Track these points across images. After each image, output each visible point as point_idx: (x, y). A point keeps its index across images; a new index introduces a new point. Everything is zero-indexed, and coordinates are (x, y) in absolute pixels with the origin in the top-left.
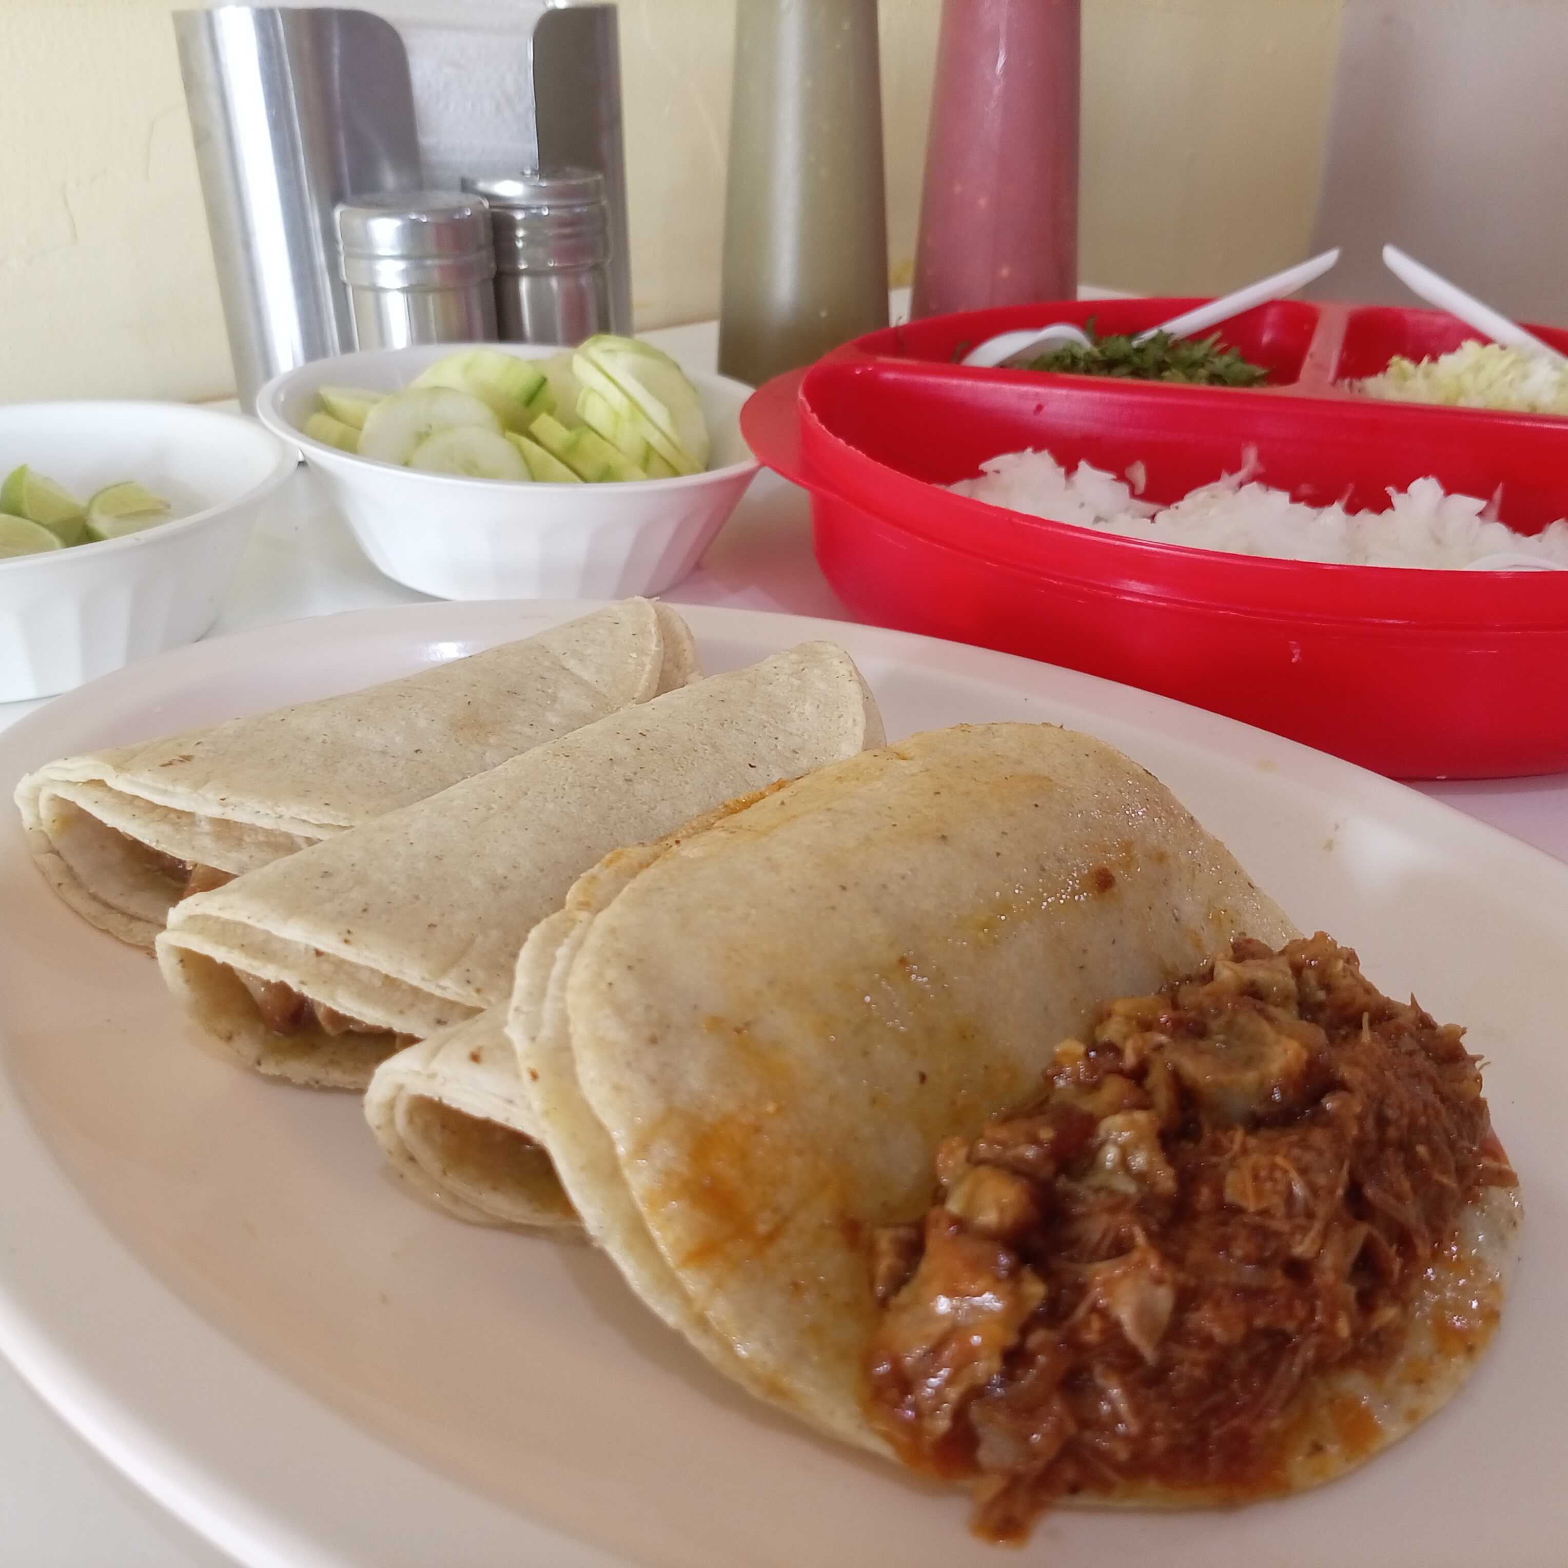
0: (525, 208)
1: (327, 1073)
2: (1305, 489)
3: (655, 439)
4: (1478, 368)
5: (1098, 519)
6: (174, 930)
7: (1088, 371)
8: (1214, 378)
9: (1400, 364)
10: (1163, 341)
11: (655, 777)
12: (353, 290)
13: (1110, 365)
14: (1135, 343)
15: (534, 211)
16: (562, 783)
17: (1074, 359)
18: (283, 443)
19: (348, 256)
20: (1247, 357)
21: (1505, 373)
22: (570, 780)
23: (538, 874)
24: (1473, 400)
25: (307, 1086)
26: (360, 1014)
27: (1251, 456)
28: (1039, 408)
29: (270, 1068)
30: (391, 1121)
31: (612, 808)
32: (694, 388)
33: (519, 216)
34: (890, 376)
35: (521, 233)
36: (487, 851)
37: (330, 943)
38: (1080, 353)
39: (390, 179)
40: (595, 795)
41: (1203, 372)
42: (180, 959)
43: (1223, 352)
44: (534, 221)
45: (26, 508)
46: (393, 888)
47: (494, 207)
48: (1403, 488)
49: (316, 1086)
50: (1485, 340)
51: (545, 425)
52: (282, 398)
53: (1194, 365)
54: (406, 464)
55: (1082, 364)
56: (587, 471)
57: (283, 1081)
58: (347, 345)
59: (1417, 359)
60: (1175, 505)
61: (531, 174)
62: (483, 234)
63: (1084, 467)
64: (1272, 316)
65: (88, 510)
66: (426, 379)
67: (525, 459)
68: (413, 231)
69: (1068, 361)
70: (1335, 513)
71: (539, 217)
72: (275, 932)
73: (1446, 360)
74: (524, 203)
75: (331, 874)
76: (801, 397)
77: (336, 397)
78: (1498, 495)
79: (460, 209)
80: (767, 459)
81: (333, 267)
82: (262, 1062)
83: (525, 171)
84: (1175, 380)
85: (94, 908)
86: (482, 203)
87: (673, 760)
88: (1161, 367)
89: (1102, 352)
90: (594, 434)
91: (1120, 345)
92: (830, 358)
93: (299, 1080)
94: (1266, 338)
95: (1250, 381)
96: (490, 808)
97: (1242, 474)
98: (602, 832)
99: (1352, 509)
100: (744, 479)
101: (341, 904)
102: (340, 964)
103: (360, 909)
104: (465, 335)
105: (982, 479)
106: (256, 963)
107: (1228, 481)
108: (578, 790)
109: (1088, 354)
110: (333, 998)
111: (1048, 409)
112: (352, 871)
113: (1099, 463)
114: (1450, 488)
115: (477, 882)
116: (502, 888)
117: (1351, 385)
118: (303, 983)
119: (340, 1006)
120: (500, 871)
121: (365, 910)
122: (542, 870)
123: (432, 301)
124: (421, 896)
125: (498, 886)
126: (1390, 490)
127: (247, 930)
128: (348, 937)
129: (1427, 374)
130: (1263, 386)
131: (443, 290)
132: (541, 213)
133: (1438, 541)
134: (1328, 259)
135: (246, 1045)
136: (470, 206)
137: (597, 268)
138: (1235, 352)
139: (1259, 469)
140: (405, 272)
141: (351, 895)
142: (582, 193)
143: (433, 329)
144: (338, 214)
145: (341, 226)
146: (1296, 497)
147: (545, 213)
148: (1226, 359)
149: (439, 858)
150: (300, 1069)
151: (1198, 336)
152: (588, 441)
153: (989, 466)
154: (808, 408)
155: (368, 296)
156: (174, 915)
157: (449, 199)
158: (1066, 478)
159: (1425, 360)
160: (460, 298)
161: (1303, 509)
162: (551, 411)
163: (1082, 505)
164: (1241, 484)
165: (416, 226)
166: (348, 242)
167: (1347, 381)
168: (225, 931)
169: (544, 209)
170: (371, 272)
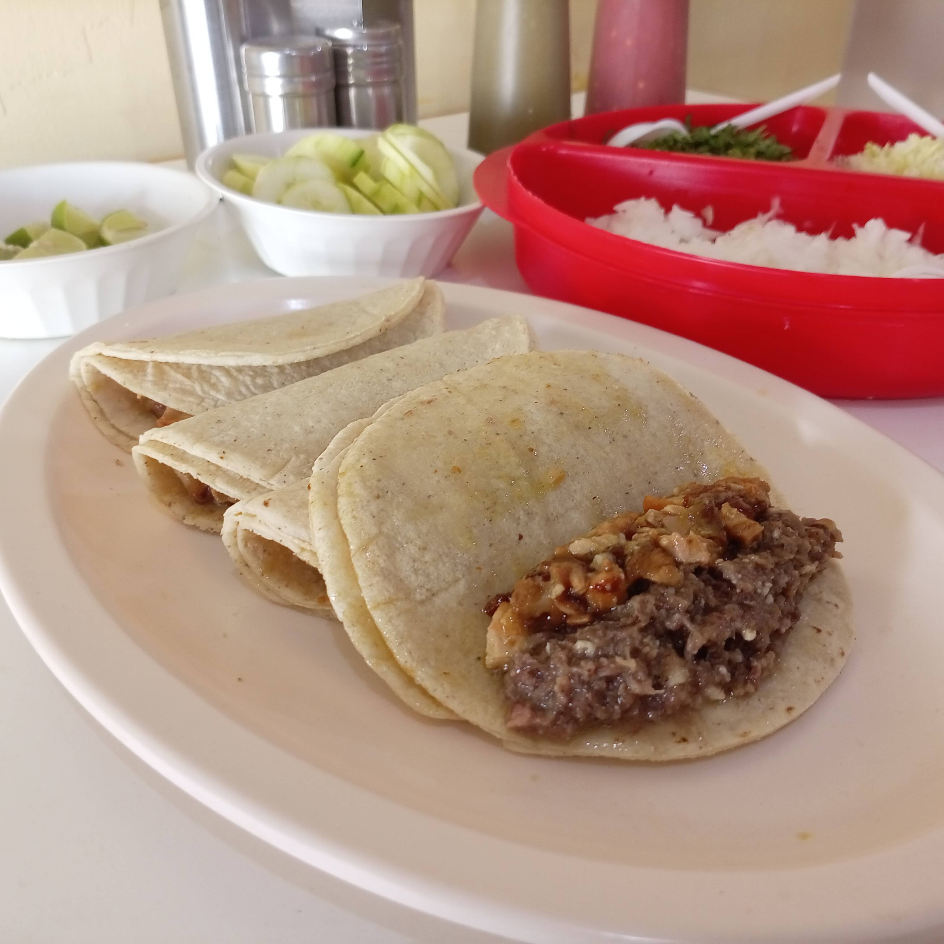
0: (354, 46)
1: (217, 525)
2: (807, 224)
3: (425, 188)
4: (917, 151)
5: (682, 241)
6: (141, 445)
7: (683, 149)
8: (760, 154)
9: (871, 147)
10: (731, 130)
11: (405, 378)
12: (252, 95)
13: (696, 145)
14: (713, 132)
15: (359, 48)
16: (352, 381)
17: (676, 141)
18: (211, 189)
19: (250, 75)
20: (780, 141)
21: (933, 154)
22: (357, 379)
23: (331, 426)
24: (913, 172)
25: (206, 532)
26: (227, 492)
27: (776, 203)
28: (651, 173)
29: (189, 521)
30: (236, 544)
31: (378, 394)
32: (451, 157)
33: (350, 51)
34: (563, 152)
35: (350, 61)
36: (305, 413)
37: (213, 457)
38: (679, 137)
39: (276, 26)
40: (369, 386)
41: (752, 150)
42: (146, 462)
43: (766, 137)
44: (358, 53)
45: (66, 225)
46: (252, 429)
47: (336, 46)
48: (862, 224)
50: (922, 133)
51: (362, 179)
52: (210, 162)
53: (749, 145)
54: (279, 202)
55: (679, 145)
56: (385, 207)
57: (195, 528)
58: (249, 129)
59: (882, 144)
60: (728, 233)
61: (358, 25)
62: (328, 62)
63: (676, 210)
64: (799, 115)
65: (101, 226)
66: (293, 151)
67: (348, 199)
68: (288, 60)
69: (671, 143)
70: (822, 239)
71: (361, 51)
72: (188, 451)
73: (900, 146)
74: (352, 43)
75: (221, 422)
76: (509, 164)
77: (242, 161)
78: (921, 230)
79: (314, 48)
80: (488, 201)
81: (241, 82)
82: (185, 518)
83: (353, 23)
84: (734, 156)
85: (111, 432)
86: (327, 44)
87: (416, 370)
88: (728, 147)
89: (692, 137)
90: (389, 185)
91: (703, 133)
93: (203, 528)
94: (795, 128)
95: (780, 157)
96: (311, 392)
97: (770, 214)
98: (370, 406)
99: (833, 237)
100: (474, 215)
101: (223, 437)
102: (218, 468)
103: (233, 440)
104: (319, 124)
105: (615, 216)
106: (176, 463)
107: (762, 218)
108: (360, 384)
109: (685, 139)
110: (213, 483)
111: (657, 174)
112: (233, 420)
113: (686, 205)
114: (891, 224)
115: (297, 428)
116: (310, 432)
117: (841, 160)
118: (199, 474)
119: (216, 486)
120: (311, 424)
121: (235, 441)
123: (298, 103)
124: (266, 434)
125: (308, 431)
126: (855, 226)
127: (175, 448)
128: (223, 455)
129: (887, 155)
130: (788, 160)
131: (304, 96)
132: (363, 49)
133: (881, 257)
134: (834, 80)
135: (178, 509)
136: (320, 45)
137: (395, 83)
138: (773, 138)
139: (782, 212)
140: (283, 86)
141: (230, 433)
142: (386, 37)
143: (299, 119)
144: (243, 50)
145: (245, 58)
146: (800, 229)
147: (365, 49)
148: (768, 142)
149: (279, 415)
150: (204, 522)
151: (752, 128)
152: (387, 189)
153: (619, 207)
154: (512, 172)
155: (261, 100)
156: (142, 439)
157: (309, 41)
158: (665, 216)
159: (887, 145)
160: (314, 100)
161: (803, 236)
162: (367, 170)
163: (673, 232)
164: (770, 220)
165: (289, 57)
166: (250, 68)
167: (840, 158)
168: (164, 448)
169: (365, 47)
170: (262, 85)
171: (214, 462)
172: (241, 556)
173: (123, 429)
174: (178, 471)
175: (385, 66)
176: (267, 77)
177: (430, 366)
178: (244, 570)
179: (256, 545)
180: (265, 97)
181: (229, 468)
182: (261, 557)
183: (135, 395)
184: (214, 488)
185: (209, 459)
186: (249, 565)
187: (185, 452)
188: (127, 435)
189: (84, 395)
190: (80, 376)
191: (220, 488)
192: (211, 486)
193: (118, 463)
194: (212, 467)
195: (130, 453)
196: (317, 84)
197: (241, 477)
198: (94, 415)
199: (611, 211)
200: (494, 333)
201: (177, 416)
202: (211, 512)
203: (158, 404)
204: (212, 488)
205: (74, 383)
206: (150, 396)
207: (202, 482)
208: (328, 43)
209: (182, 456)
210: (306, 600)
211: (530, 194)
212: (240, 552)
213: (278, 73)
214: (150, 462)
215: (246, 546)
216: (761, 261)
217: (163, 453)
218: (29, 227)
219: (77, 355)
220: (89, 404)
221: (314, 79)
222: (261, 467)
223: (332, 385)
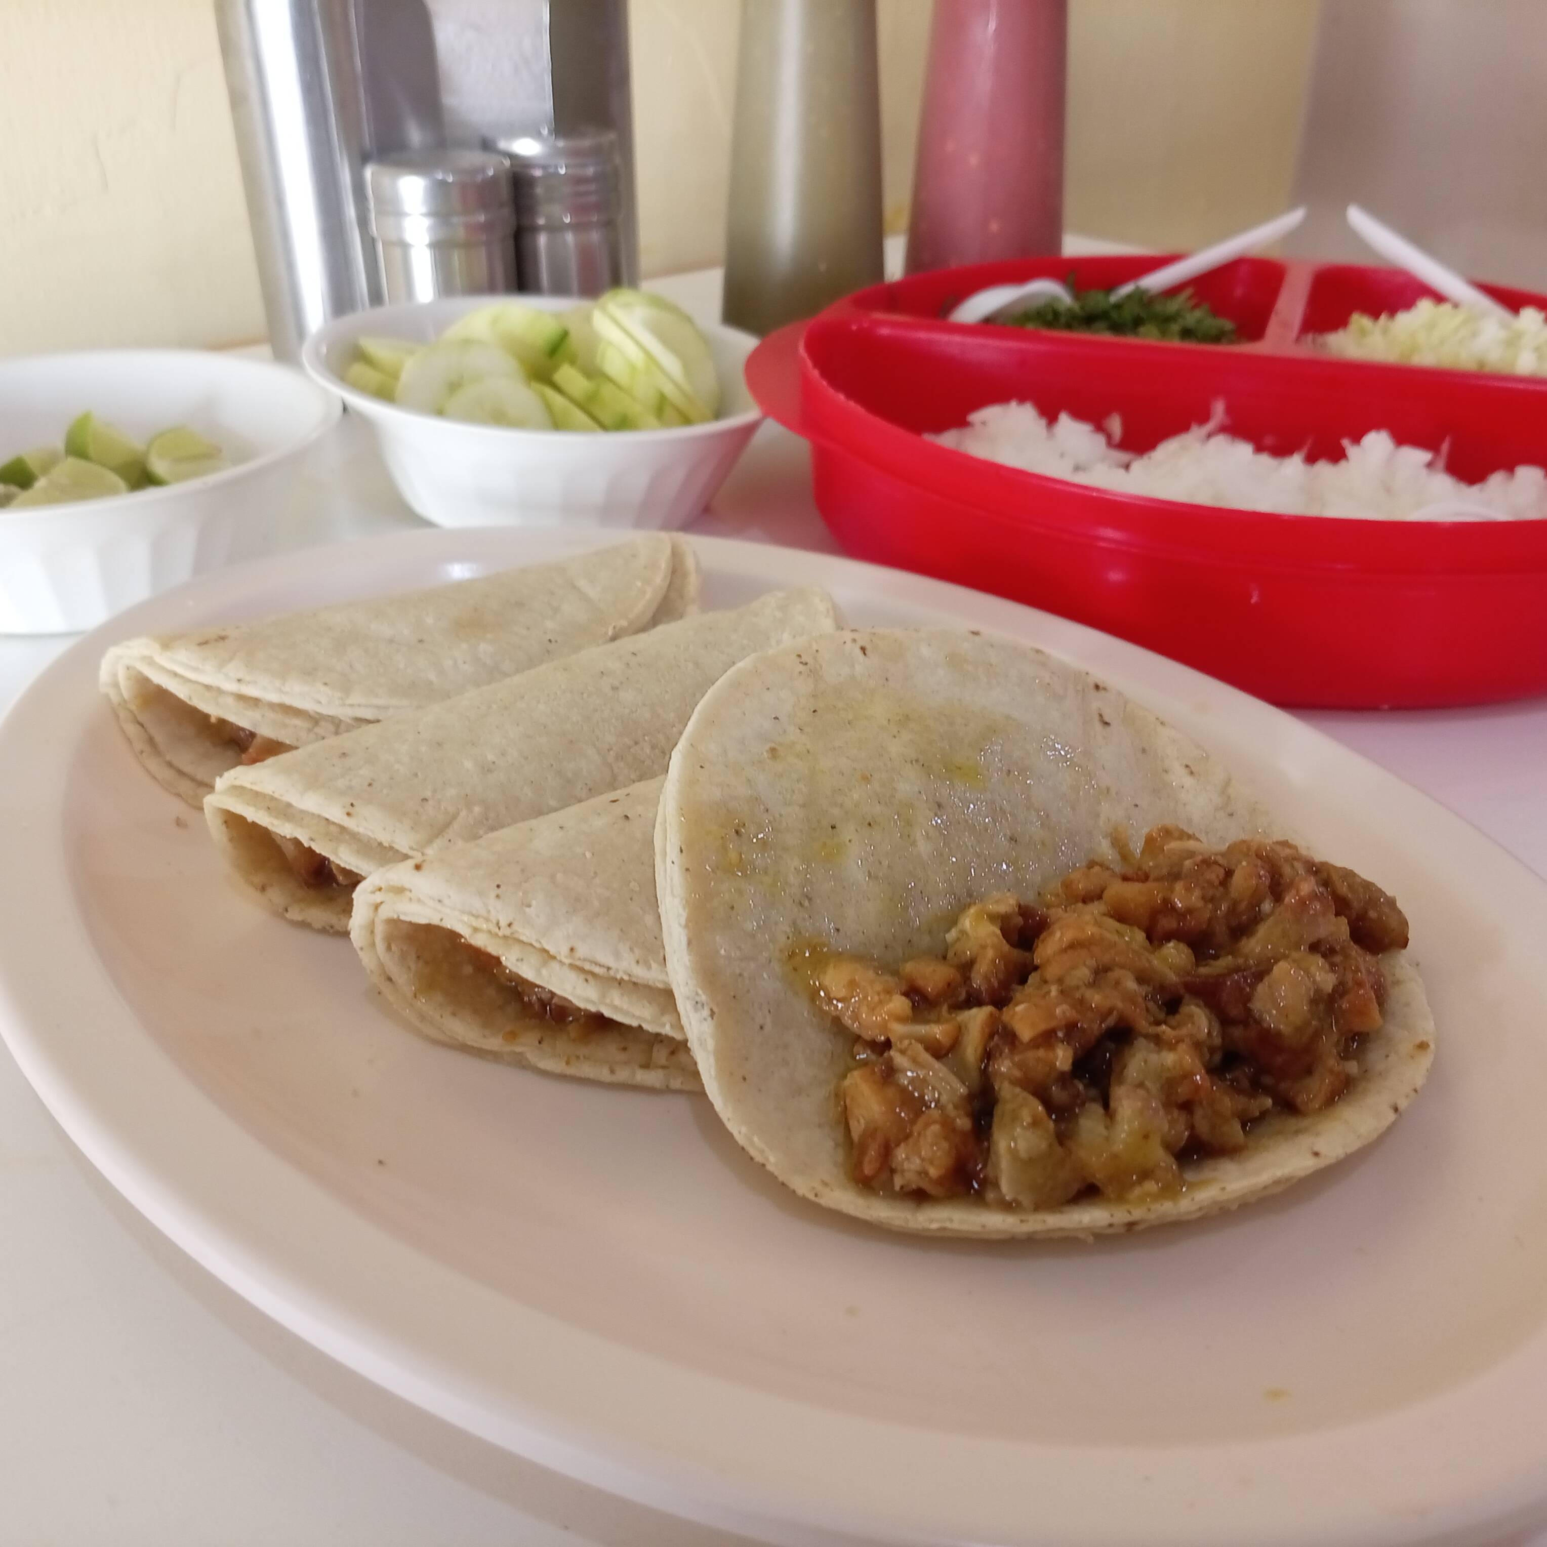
0: (544, 167)
1: (340, 920)
2: (1269, 440)
3: (669, 390)
4: (1431, 326)
5: (1077, 468)
6: (218, 794)
7: (1069, 326)
8: (1187, 333)
9: (1359, 321)
10: (1140, 297)
12: (383, 244)
13: (1089, 319)
14: (1114, 298)
15: (552, 169)
16: (555, 690)
17: (1056, 314)
18: (326, 392)
19: (379, 213)
20: (1217, 312)
21: (1456, 331)
22: (563, 687)
23: (523, 761)
24: (1426, 358)
25: (323, 931)
26: (357, 867)
27: (1219, 409)
28: (1024, 363)
29: (295, 914)
30: (374, 946)
31: (597, 711)
32: (705, 339)
33: (538, 174)
34: (885, 331)
35: (540, 190)
36: (481, 741)
37: (335, 813)
38: (1062, 308)
39: (415, 135)
40: (583, 699)
41: (1175, 327)
42: (226, 820)
43: (1196, 306)
44: (551, 178)
45: (91, 451)
46: (397, 766)
47: (516, 165)
48: (1357, 439)
49: (331, 931)
50: (1439, 298)
51: (567, 375)
52: (324, 350)
53: (1165, 321)
54: (440, 412)
55: (1063, 320)
56: (606, 418)
57: (304, 925)
58: (376, 297)
59: (1375, 314)
60: (1149, 455)
61: (548, 133)
62: (505, 191)
63: (1065, 421)
64: (1243, 271)
65: (146, 453)
66: (455, 332)
67: (548, 407)
68: (440, 191)
69: (1050, 317)
70: (1294, 464)
71: (556, 175)
72: (295, 804)
73: (1404, 319)
74: (540, 161)
75: (348, 755)
76: (802, 350)
77: (374, 347)
78: (1445, 447)
79: (483, 169)
80: (770, 409)
81: (363, 222)
82: (289, 909)
83: (542, 130)
84: (1149, 336)
86: (502, 163)
88: (1137, 322)
89: (1082, 308)
90: (612, 385)
91: (1097, 300)
92: (830, 313)
93: (317, 925)
94: (1239, 292)
95: (1217, 338)
97: (1211, 426)
99: (1311, 459)
100: (749, 430)
101: (351, 780)
102: (343, 829)
103: (367, 784)
104: (490, 288)
105: (970, 430)
106: (276, 822)
107: (1197, 432)
108: (569, 695)
109: (1070, 310)
110: (336, 855)
112: (366, 752)
113: (1079, 415)
114: (1402, 438)
115: (468, 764)
116: (490, 771)
117: (1314, 341)
118: (312, 839)
119: (341, 859)
120: (491, 757)
121: (370, 785)
122: (526, 758)
123: (456, 257)
124: (419, 774)
125: (487, 769)
126: (1346, 443)
127: (272, 799)
128: (350, 809)
129: (1385, 332)
130: (1231, 342)
131: (467, 245)
132: (558, 172)
133: (1388, 490)
134: (1294, 218)
135: (277, 896)
136: (492, 167)
137: (609, 225)
138: (1206, 307)
139: (1227, 421)
140: (432, 229)
141: (361, 772)
142: (596, 152)
143: (458, 281)
144: (369, 172)
145: (372, 184)
146: (1259, 448)
147: (562, 171)
148: (1198, 314)
149: (439, 744)
150: (318, 915)
151: (1173, 291)
152: (607, 391)
153: (976, 417)
154: (809, 363)
155: (397, 252)
156: (220, 783)
157: (473, 158)
158: (1047, 431)
159: (1383, 317)
160: (483, 253)
161: (1265, 460)
162: (573, 362)
163: (1062, 455)
164: (1209, 436)
165: (442, 185)
166: (379, 200)
167: (1310, 337)
168: (257, 797)
169: (561, 168)
170: (399, 228)
171: (336, 821)
172: (381, 966)
173: (187, 769)
174: (277, 834)
175: (593, 199)
176: (407, 215)
177: (679, 667)
178: (386, 989)
179: (405, 949)
180: (404, 246)
181: (361, 830)
182: (413, 966)
183: (206, 716)
184: (338, 861)
185: (327, 816)
186: (393, 979)
187: (289, 805)
188: (193, 779)
189: (123, 714)
190: (116, 685)
191: (346, 862)
192: (332, 858)
193: (179, 823)
194: (333, 829)
195: (201, 809)
196: (487, 227)
197: (380, 844)
198: (139, 745)
199: (961, 423)
200: (779, 614)
201: (274, 748)
202: (331, 900)
203: (243, 729)
204: (333, 862)
205: (107, 697)
206: (232, 718)
207: (318, 851)
208: (504, 162)
209: (285, 811)
210: (484, 1036)
211: (841, 397)
212: (379, 958)
213: (424, 210)
214: (233, 821)
215: (389, 948)
216: (1204, 498)
217: (255, 806)
218: (31, 456)
219: (113, 653)
220: (132, 729)
221: (482, 218)
222: (412, 828)
223: (523, 697)
